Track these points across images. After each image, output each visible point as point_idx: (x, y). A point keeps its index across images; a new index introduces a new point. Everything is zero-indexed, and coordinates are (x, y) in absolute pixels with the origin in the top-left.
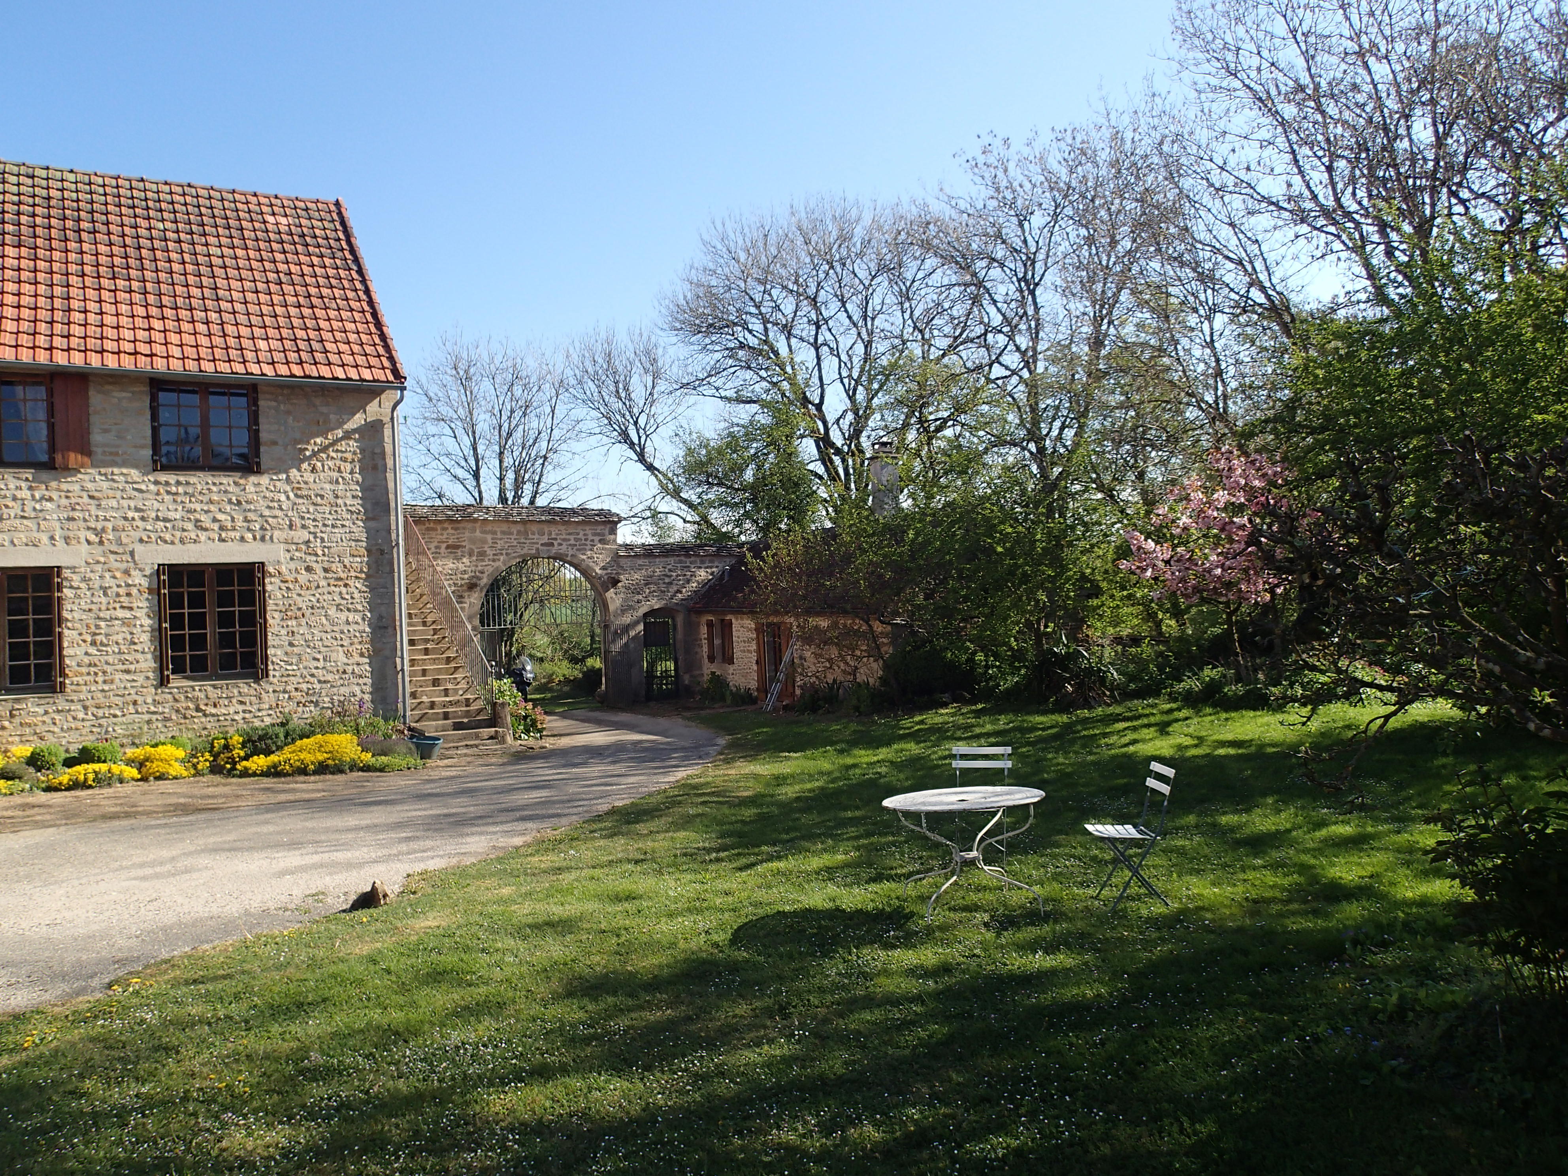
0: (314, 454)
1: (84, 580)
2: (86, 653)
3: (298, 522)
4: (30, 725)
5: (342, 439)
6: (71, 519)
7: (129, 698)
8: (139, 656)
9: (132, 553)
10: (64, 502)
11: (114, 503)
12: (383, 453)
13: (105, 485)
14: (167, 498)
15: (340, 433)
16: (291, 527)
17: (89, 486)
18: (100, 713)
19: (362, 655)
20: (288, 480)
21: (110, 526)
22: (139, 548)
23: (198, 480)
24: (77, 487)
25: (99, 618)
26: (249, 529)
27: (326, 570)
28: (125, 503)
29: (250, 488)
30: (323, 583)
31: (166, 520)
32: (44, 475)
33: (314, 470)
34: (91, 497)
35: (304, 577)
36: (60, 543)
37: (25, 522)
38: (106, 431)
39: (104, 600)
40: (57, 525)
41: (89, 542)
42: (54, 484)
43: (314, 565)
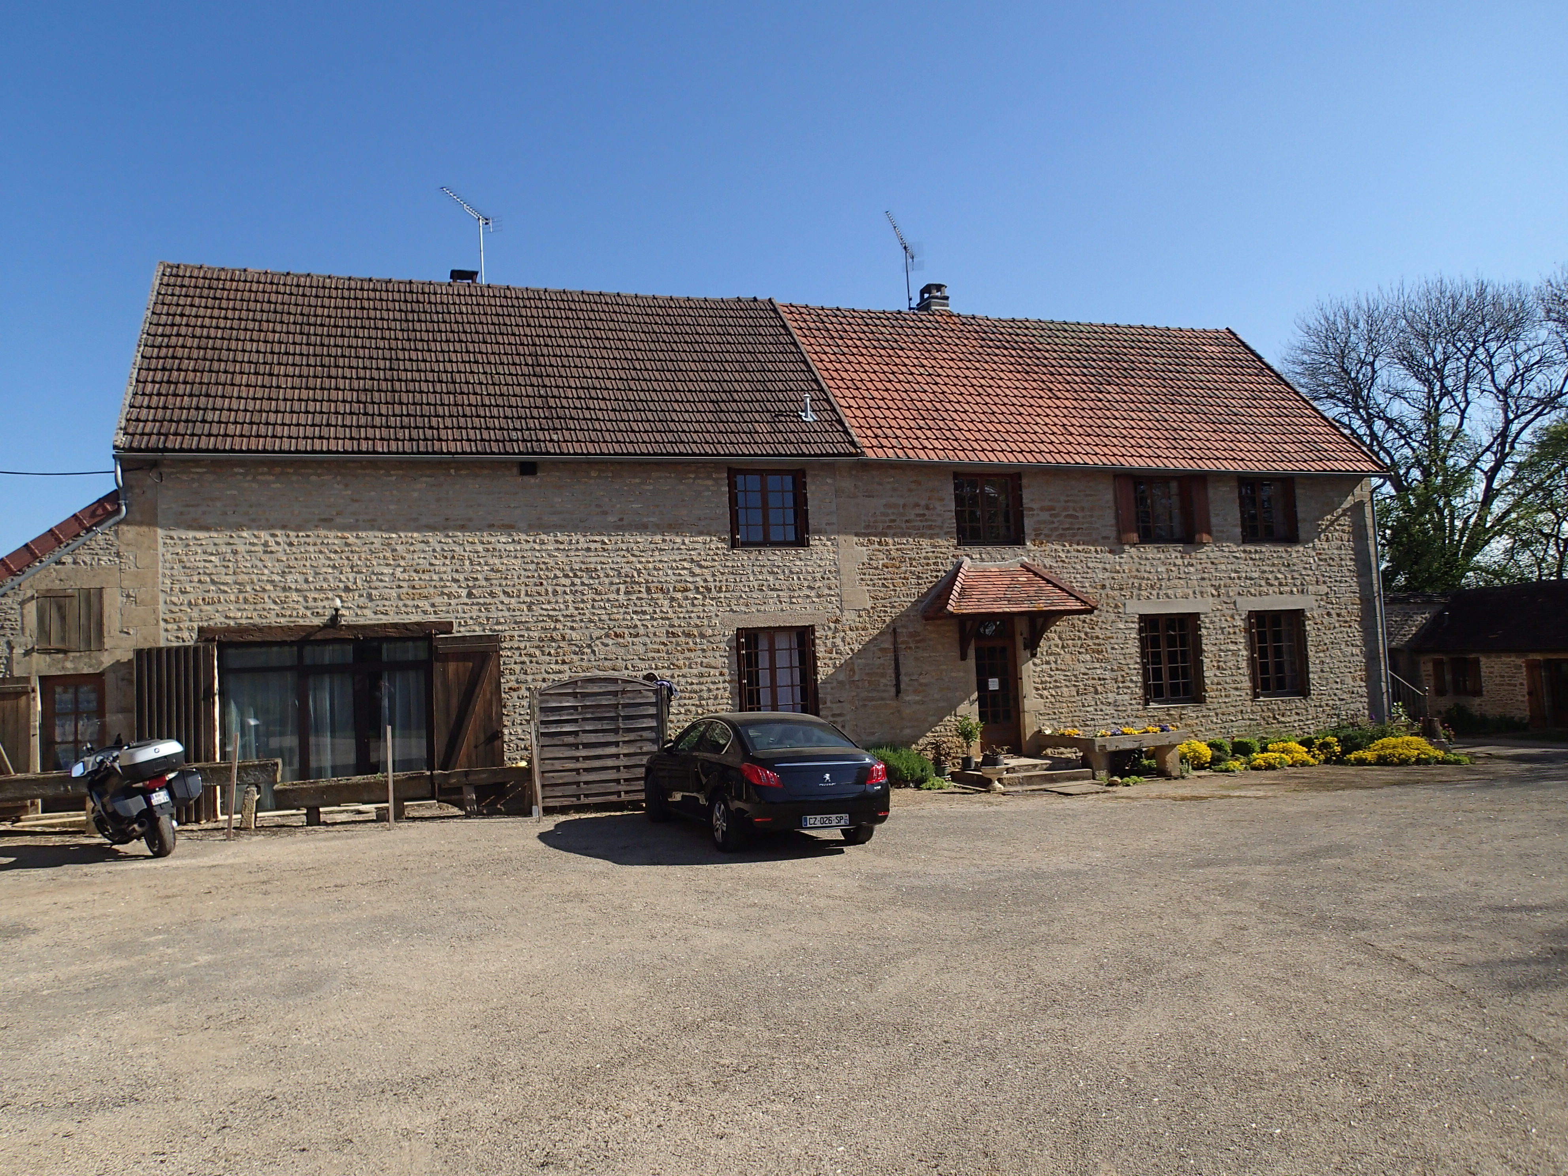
0: (1327, 527)
1: (1212, 622)
2: (1215, 675)
3: (1321, 579)
4: (1189, 725)
5: (1342, 515)
6: (1203, 579)
7: (1239, 708)
8: (1243, 678)
9: (1235, 603)
10: (1199, 567)
11: (1223, 567)
12: (1365, 525)
13: (1219, 554)
14: (1251, 562)
15: (1340, 511)
16: (1317, 582)
17: (1211, 555)
18: (1224, 718)
19: (1362, 680)
20: (1314, 548)
21: (1222, 583)
22: (1239, 599)
23: (1266, 549)
24: (1204, 556)
25: (1220, 650)
26: (1295, 585)
27: (1339, 615)
28: (1229, 566)
29: (1294, 555)
30: (1337, 625)
31: (1251, 579)
32: (1189, 548)
33: (1327, 540)
34: (1212, 563)
35: (1326, 620)
36: (1199, 596)
37: (1181, 582)
38: (1218, 515)
39: (1222, 637)
40: (1196, 582)
41: (1213, 596)
42: (1193, 554)
43: (1332, 612)
